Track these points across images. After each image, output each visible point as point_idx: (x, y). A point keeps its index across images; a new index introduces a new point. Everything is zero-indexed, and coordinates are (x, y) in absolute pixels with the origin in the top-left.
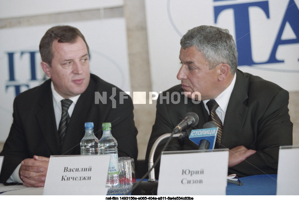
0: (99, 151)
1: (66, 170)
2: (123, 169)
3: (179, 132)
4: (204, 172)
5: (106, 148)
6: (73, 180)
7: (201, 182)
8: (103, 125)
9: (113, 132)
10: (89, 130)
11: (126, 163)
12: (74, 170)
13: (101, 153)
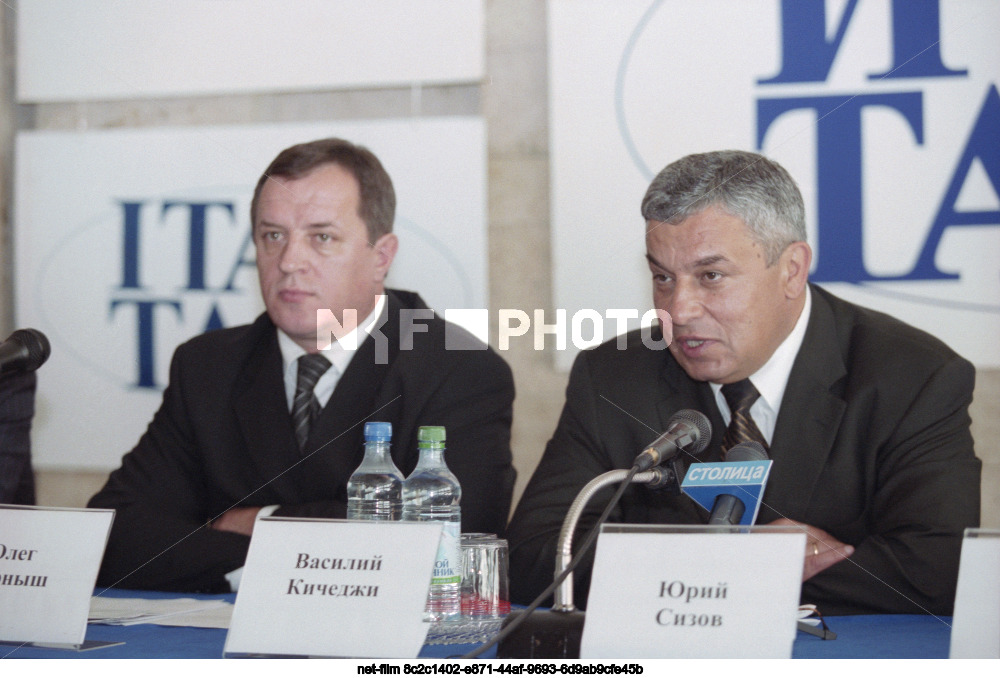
0: (405, 512)
1: (302, 564)
2: (473, 571)
3: (651, 467)
4: (728, 593)
5: (425, 504)
6: (324, 593)
7: (716, 621)
8: (422, 432)
9: (449, 456)
10: (376, 445)
11: (484, 552)
12: (327, 564)
13: (412, 518)
